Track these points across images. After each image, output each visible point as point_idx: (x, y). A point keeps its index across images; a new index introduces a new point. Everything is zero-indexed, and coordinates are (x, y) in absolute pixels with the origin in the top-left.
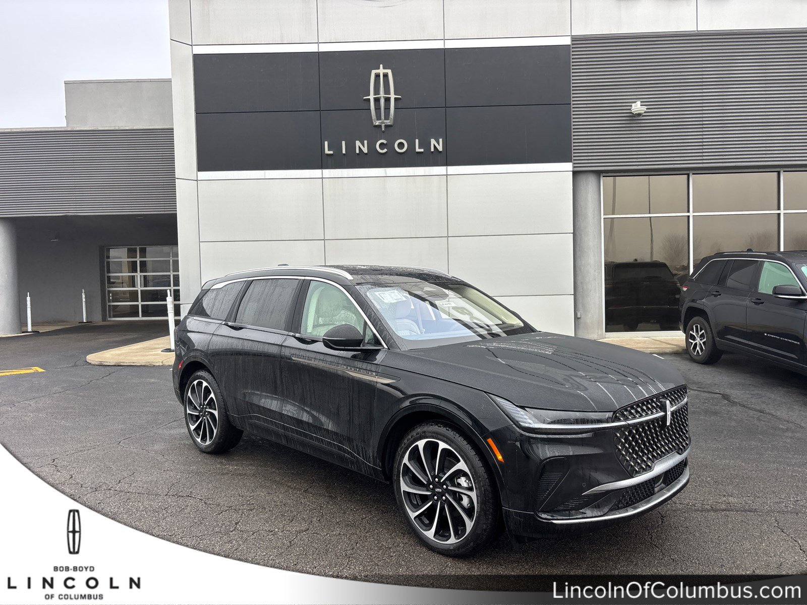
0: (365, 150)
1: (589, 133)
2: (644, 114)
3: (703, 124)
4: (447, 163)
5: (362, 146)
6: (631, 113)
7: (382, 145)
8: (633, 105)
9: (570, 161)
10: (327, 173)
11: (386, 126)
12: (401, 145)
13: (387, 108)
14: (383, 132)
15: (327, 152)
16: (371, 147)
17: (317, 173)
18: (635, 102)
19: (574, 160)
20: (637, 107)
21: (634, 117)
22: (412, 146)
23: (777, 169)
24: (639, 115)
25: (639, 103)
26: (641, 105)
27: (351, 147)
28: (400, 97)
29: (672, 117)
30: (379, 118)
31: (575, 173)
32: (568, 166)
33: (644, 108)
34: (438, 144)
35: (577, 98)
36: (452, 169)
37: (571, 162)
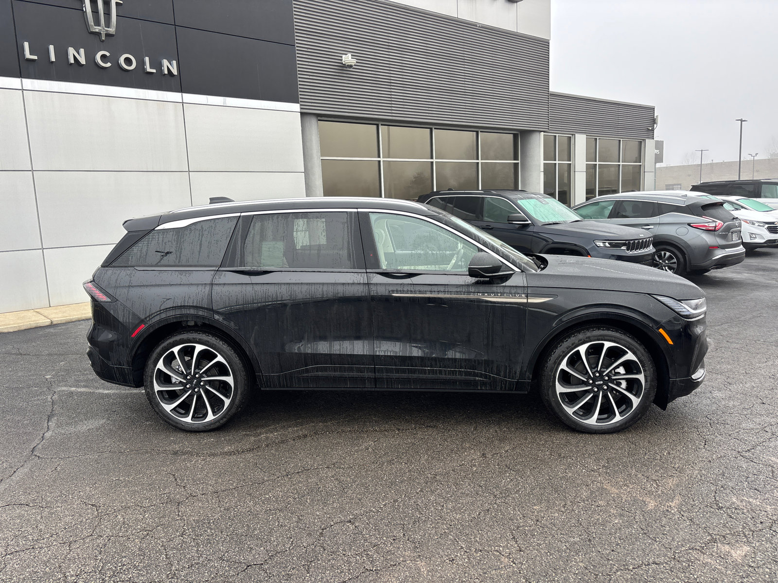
0: (83, 61)
1: (311, 77)
2: (354, 67)
3: (391, 83)
4: (182, 90)
5: (76, 54)
6: (342, 63)
7: (103, 57)
8: (344, 56)
9: (297, 102)
10: (28, 83)
11: (108, 35)
12: (128, 61)
13: (108, 14)
14: (103, 41)
15: (28, 55)
16: (90, 57)
17: (14, 82)
18: (346, 54)
19: (301, 101)
20: (348, 59)
21: (346, 67)
22: (141, 63)
23: (431, 126)
24: (351, 66)
25: (349, 55)
26: (352, 58)
27: (62, 54)
28: (122, 2)
29: (370, 72)
30: (97, 23)
31: (302, 114)
32: (296, 107)
33: (354, 61)
34: (170, 66)
35: (300, 40)
36: (189, 97)
37: (299, 103)
